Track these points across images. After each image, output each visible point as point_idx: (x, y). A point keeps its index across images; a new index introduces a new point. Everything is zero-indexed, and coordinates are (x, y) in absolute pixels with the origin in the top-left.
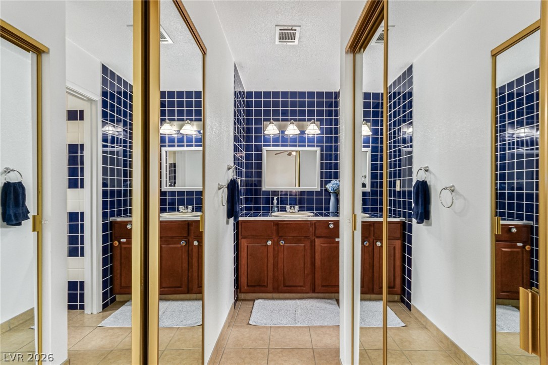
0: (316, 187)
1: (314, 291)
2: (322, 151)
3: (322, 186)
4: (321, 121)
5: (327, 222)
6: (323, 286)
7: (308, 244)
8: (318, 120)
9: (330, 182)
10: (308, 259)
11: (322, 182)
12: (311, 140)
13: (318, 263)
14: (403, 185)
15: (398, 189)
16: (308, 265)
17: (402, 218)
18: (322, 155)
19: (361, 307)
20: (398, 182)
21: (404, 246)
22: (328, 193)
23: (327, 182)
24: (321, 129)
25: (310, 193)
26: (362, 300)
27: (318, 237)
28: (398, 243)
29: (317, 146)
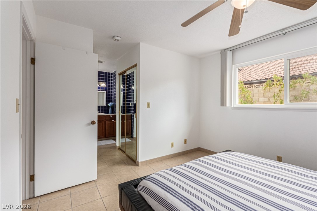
0: (104, 105)
1: (105, 137)
2: (106, 92)
3: (106, 104)
4: (106, 82)
5: (110, 115)
6: (108, 135)
7: (103, 122)
8: (105, 82)
9: (109, 103)
10: (104, 127)
11: (106, 103)
12: (102, 88)
13: (107, 128)
14: (132, 104)
15: (130, 105)
16: (104, 129)
17: (131, 114)
18: (106, 94)
19: (121, 140)
20: (130, 103)
21: (132, 121)
22: (108, 107)
23: (108, 103)
24: (106, 85)
25: (102, 107)
26: (121, 138)
27: (107, 120)
28: (130, 121)
29: (105, 91)
